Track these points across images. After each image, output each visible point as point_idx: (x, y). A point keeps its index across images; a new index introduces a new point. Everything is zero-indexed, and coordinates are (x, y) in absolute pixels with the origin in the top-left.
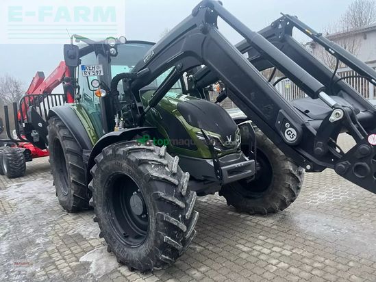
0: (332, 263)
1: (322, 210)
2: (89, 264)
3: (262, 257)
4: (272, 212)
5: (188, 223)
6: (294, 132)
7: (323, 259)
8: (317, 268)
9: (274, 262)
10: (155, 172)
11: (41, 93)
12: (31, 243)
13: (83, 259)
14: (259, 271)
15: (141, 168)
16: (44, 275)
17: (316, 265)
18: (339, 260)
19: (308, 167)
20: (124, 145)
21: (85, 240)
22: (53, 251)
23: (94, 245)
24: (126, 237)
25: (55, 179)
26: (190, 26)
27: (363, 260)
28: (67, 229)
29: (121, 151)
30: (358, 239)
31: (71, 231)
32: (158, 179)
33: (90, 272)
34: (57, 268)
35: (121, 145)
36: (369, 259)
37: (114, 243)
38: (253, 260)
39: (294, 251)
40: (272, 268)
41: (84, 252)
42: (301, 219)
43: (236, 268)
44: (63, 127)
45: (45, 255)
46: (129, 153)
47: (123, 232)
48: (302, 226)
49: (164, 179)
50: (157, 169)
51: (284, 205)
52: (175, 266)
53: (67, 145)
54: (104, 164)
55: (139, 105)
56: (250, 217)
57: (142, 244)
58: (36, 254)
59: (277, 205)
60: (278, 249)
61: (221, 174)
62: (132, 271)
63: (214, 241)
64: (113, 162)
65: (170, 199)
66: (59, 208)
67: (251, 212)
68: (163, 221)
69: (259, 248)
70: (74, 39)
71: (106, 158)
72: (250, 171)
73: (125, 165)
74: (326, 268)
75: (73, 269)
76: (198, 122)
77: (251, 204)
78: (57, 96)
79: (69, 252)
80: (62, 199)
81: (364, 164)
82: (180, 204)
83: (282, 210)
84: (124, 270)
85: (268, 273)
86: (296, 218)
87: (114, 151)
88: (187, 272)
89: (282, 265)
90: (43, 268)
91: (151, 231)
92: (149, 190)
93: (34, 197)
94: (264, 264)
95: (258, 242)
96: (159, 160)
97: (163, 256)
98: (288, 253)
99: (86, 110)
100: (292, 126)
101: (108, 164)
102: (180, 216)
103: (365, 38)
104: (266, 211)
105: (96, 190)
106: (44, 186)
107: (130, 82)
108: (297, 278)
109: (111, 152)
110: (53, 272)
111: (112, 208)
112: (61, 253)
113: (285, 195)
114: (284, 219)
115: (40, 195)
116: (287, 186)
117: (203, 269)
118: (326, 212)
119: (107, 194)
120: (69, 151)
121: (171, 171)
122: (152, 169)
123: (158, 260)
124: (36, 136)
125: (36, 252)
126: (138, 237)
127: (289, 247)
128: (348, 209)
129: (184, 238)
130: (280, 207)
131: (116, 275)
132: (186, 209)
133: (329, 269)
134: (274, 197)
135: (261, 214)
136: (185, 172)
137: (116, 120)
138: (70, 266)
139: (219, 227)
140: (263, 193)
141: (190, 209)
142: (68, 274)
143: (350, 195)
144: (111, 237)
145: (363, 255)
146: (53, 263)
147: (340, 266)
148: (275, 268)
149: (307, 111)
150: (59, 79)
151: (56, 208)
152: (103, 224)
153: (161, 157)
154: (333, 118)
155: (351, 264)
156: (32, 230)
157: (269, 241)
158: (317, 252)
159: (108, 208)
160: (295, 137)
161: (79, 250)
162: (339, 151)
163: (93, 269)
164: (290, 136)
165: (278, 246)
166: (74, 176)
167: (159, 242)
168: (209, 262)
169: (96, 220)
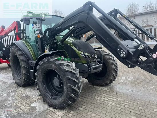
0: (132, 103)
1: (124, 84)
2: (36, 107)
3: (105, 101)
4: (107, 85)
5: (79, 88)
6: (124, 53)
7: (128, 101)
8: (126, 105)
9: (110, 103)
10: (67, 69)
11: (3, 35)
12: (6, 100)
13: (32, 105)
14: (106, 107)
15: (61, 67)
16: (16, 113)
17: (126, 103)
18: (133, 101)
19: (129, 66)
20: (52, 58)
21: (31, 98)
22: (17, 103)
23: (36, 100)
24: (52, 95)
25: (13, 72)
26: (81, 11)
27: (142, 101)
28: (21, 93)
29: (52, 60)
30: (139, 94)
31: (24, 95)
32: (68, 71)
33: (37, 110)
34: (21, 109)
35: (51, 58)
36: (145, 101)
37: (47, 98)
38: (103, 103)
39: (117, 99)
40: (110, 106)
41: (32, 102)
42: (117, 87)
43: (96, 106)
44: (19, 50)
45: (14, 104)
46: (56, 61)
47: (50, 94)
48: (118, 90)
49: (71, 71)
50: (67, 67)
51: (111, 82)
52: (72, 106)
53: (21, 58)
54: (43, 65)
55: (55, 41)
56: (98, 87)
57: (60, 97)
58: (10, 104)
59: (109, 82)
60: (111, 99)
61: (90, 69)
62: (55, 109)
63: (86, 96)
64: (48, 65)
65: (73, 79)
66: (15, 85)
67: (98, 85)
68: (70, 88)
69: (104, 98)
70: (28, 13)
71: (44, 63)
72: (100, 68)
73: (53, 65)
74: (130, 104)
75: (28, 109)
76: (81, 49)
77: (98, 82)
78: (11, 37)
79: (25, 103)
80: (17, 81)
81: (151, 64)
82: (77, 81)
83: (110, 84)
84: (51, 109)
85: (109, 107)
86: (115, 87)
87: (48, 60)
88: (77, 108)
89: (113, 104)
90: (15, 110)
91: (64, 92)
92: (65, 76)
93: (2, 81)
94: (107, 104)
95: (103, 96)
96: (68, 64)
97: (70, 102)
98: (115, 100)
99: (29, 43)
100: (124, 51)
101: (45, 65)
102: (77, 86)
103: (135, 18)
104: (104, 85)
105: (38, 76)
106: (5, 76)
107: (52, 32)
108: (120, 108)
109: (47, 60)
110: (20, 111)
111: (45, 84)
112: (21, 103)
113: (112, 78)
114: (111, 87)
115: (5, 80)
116: (113, 75)
117: (84, 107)
118: (126, 85)
119: (43, 78)
120: (22, 60)
121: (73, 68)
122: (65, 67)
123: (67, 104)
124: (2, 54)
125: (10, 103)
126: (57, 95)
127: (115, 98)
128: (134, 83)
129: (78, 95)
130: (109, 83)
131: (48, 111)
132: (79, 83)
133: (131, 105)
134: (107, 79)
135: (102, 86)
136: (77, 69)
137: (46, 48)
138: (27, 108)
139: (86, 91)
140: (103, 77)
141: (80, 83)
142: (27, 112)
143: (134, 78)
144: (45, 96)
145: (142, 100)
146: (19, 107)
147: (135, 104)
148: (111, 105)
149: (127, 46)
150: (13, 29)
151: (14, 85)
152: (41, 90)
153: (68, 63)
154: (140, 48)
155: (138, 103)
156: (5, 95)
157: (107, 95)
158: (125, 99)
159: (44, 84)
160: (125, 55)
161: (30, 102)
162: (141, 60)
163: (37, 109)
164: (123, 54)
165: (111, 97)
166: (24, 71)
167: (68, 96)
168: (85, 104)
169: (38, 89)
